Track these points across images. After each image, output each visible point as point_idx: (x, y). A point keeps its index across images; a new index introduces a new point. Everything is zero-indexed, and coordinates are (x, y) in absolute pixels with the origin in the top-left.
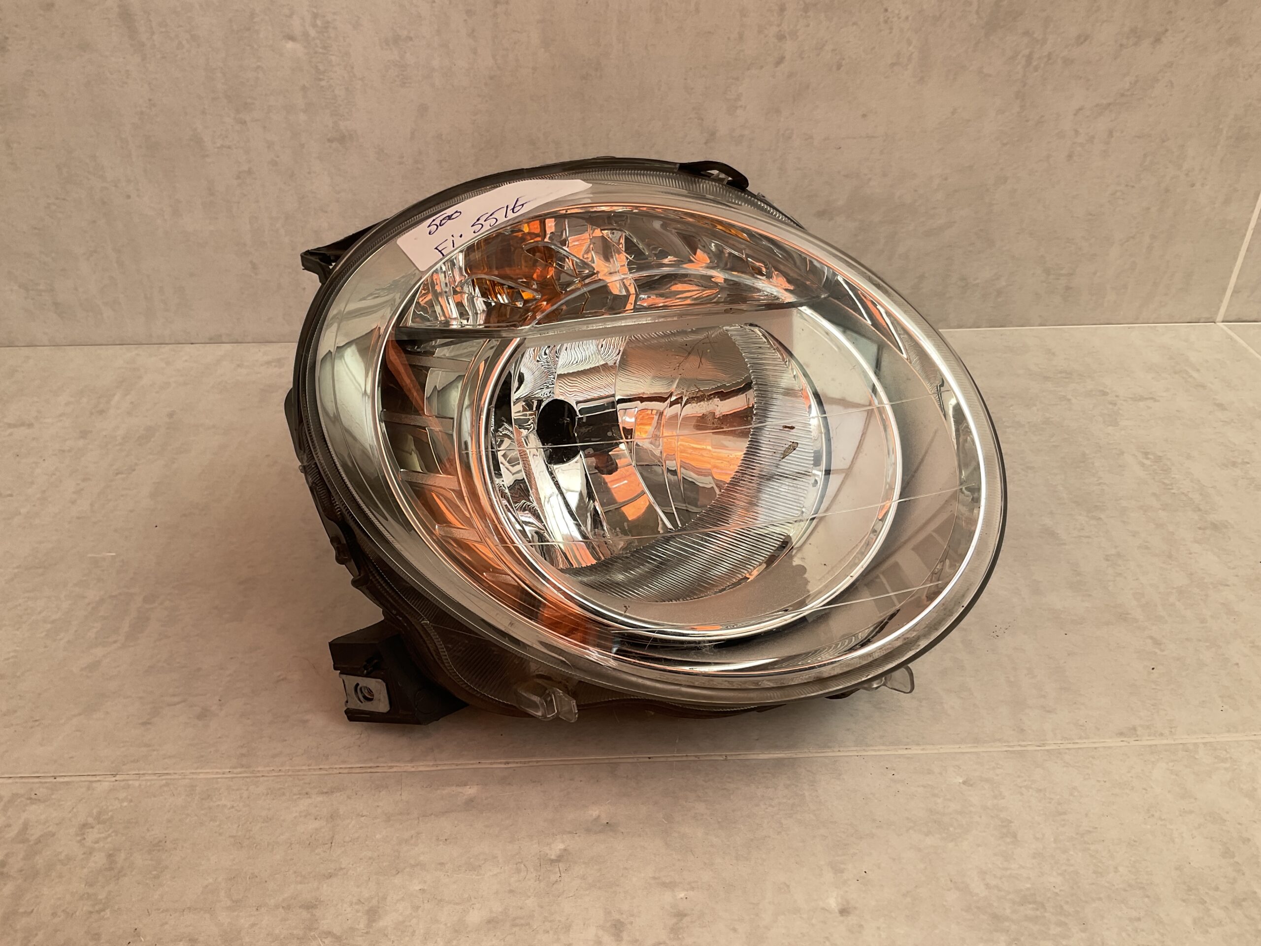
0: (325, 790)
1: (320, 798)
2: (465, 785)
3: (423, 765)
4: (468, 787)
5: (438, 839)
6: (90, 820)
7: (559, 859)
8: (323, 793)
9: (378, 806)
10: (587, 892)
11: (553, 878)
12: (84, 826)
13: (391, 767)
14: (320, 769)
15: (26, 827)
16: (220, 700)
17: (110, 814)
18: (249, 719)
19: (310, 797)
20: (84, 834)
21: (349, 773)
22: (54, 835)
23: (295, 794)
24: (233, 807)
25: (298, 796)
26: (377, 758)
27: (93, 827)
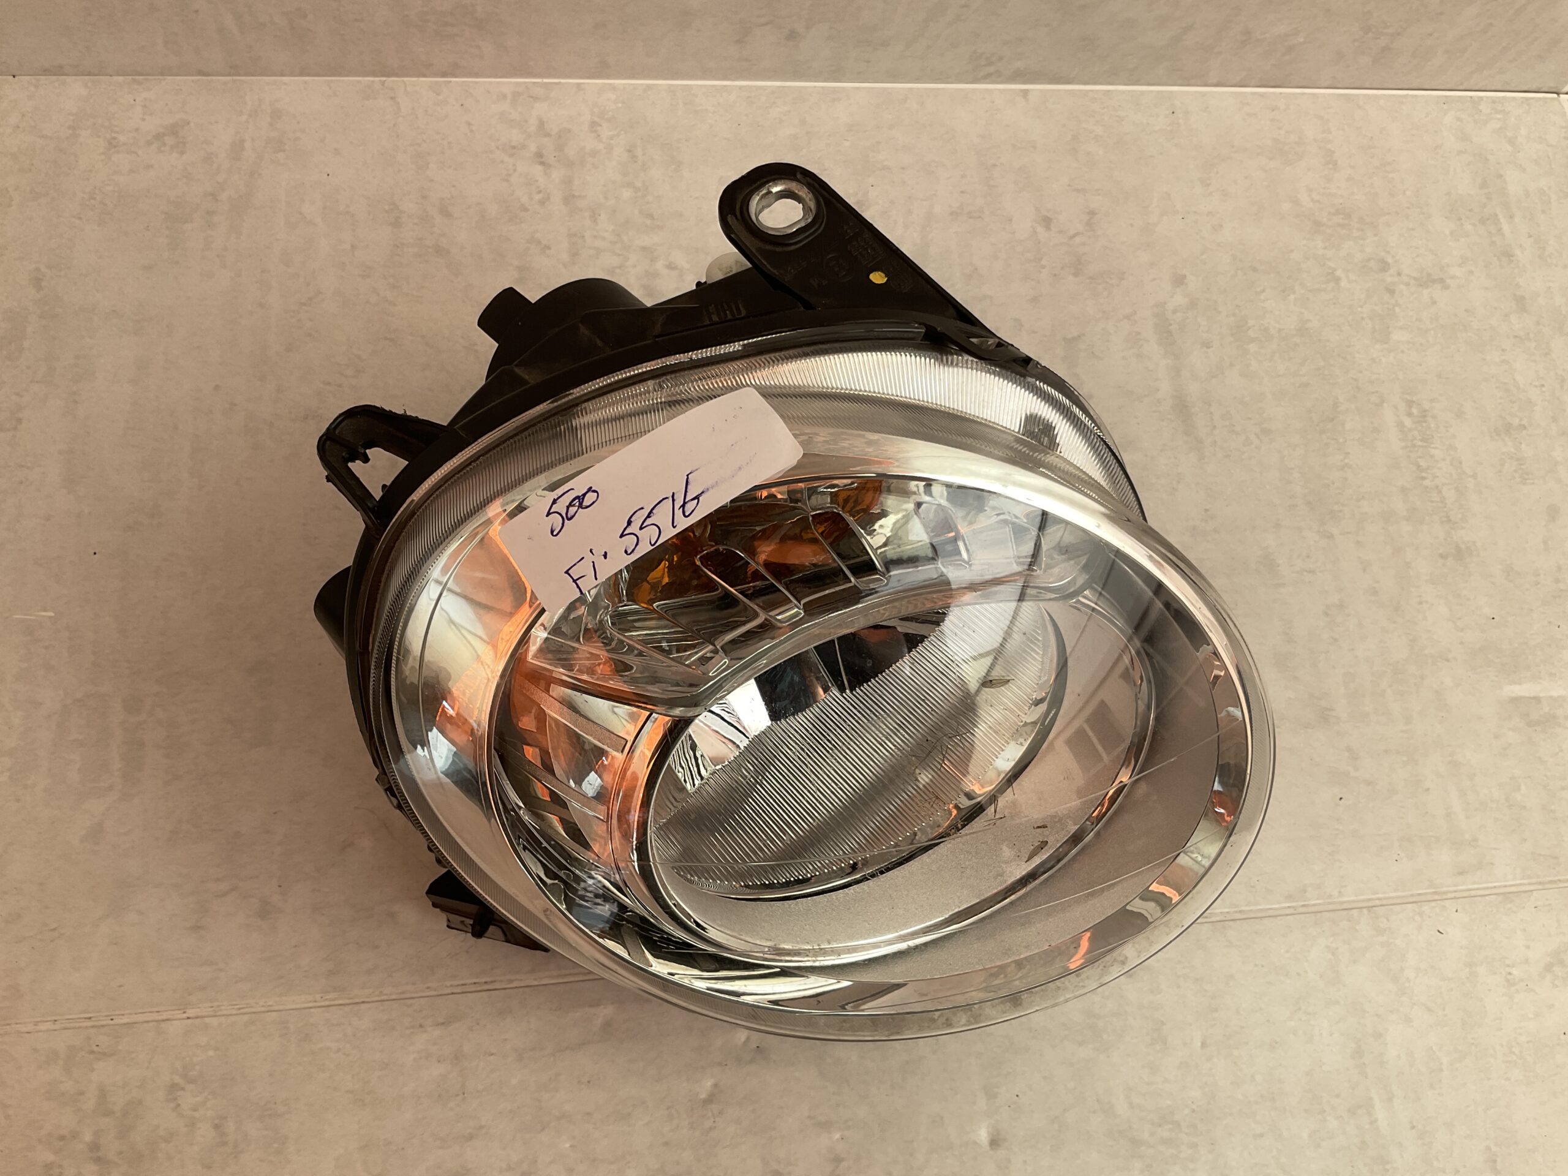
0: (441, 1020)
1: (437, 1032)
2: (598, 1005)
3: (546, 977)
4: (602, 1007)
5: (579, 1082)
6: (177, 1079)
7: (710, 1100)
8: (438, 1024)
9: (506, 1040)
10: (744, 1140)
11: (708, 1124)
12: (173, 1087)
13: (511, 981)
14: (428, 988)
15: (103, 1094)
16: (280, 886)
17: (197, 1068)
18: (323, 914)
19: (426, 1031)
20: (175, 1099)
21: (463, 993)
22: (140, 1102)
23: (407, 1028)
24: (339, 1050)
25: (411, 1030)
26: (492, 969)
27: (183, 1089)
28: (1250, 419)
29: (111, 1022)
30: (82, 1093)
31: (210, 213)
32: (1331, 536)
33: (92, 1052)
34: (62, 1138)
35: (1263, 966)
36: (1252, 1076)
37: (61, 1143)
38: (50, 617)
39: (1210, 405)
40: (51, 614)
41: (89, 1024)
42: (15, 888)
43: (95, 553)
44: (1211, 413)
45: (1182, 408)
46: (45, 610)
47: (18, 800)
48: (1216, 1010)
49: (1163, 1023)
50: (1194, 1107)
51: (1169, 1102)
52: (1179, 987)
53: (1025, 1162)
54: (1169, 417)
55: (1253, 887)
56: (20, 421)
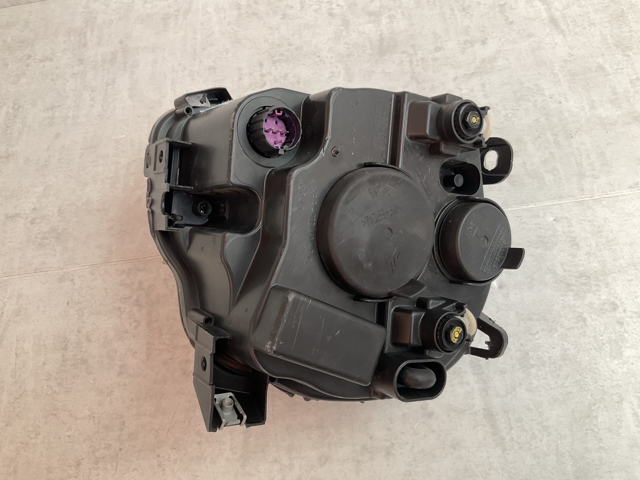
27: (169, 280)
28: (584, 20)
29: (144, 260)
30: (133, 283)
31: (177, 15)
32: (629, 56)
33: (137, 270)
34: (125, 298)
35: (621, 214)
36: (623, 257)
37: (125, 300)
38: (124, 137)
39: (566, 18)
40: (125, 136)
41: (136, 261)
42: (111, 219)
43: (139, 117)
44: (567, 21)
45: (553, 21)
46: (122, 135)
47: (113, 192)
48: (601, 232)
49: (576, 238)
50: (595, 270)
51: (583, 269)
52: (582, 224)
53: (516, 294)
54: (548, 24)
55: (613, 184)
56: (115, 82)
